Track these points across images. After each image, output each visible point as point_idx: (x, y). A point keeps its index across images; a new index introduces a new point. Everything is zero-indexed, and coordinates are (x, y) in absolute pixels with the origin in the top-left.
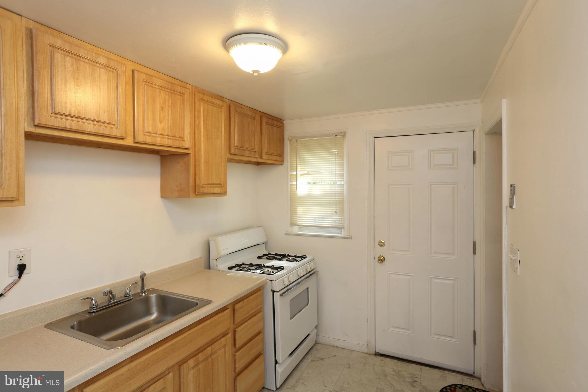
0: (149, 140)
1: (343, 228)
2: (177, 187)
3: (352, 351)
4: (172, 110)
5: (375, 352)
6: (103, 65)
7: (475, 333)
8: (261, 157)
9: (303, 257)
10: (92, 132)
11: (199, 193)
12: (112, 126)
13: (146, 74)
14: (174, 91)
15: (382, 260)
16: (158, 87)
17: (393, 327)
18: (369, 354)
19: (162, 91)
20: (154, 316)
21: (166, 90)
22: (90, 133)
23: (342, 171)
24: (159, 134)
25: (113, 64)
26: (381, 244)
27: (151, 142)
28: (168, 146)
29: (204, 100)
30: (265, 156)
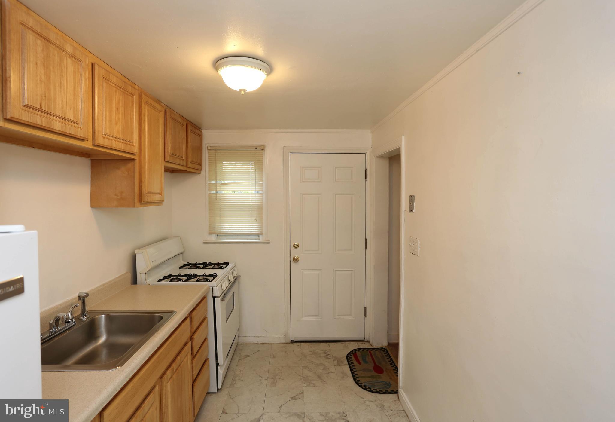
0: (107, 143)
1: (262, 234)
2: (116, 195)
3: (271, 344)
4: (125, 112)
5: (291, 340)
6: (68, 54)
7: (365, 308)
8: (187, 166)
9: (227, 264)
10: (59, 131)
11: (144, 202)
12: (76, 125)
13: (105, 69)
14: (126, 91)
15: (296, 260)
16: (113, 85)
17: (306, 316)
18: (287, 343)
19: (117, 90)
20: (103, 339)
21: (120, 89)
22: (58, 132)
23: (261, 182)
24: (114, 137)
25: (78, 54)
26: (296, 246)
27: (108, 145)
28: (121, 150)
29: (148, 104)
30: (190, 165)
